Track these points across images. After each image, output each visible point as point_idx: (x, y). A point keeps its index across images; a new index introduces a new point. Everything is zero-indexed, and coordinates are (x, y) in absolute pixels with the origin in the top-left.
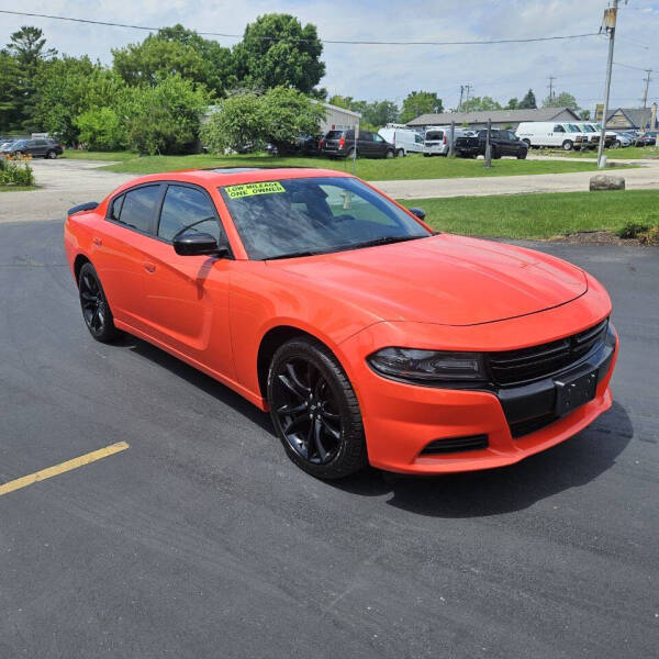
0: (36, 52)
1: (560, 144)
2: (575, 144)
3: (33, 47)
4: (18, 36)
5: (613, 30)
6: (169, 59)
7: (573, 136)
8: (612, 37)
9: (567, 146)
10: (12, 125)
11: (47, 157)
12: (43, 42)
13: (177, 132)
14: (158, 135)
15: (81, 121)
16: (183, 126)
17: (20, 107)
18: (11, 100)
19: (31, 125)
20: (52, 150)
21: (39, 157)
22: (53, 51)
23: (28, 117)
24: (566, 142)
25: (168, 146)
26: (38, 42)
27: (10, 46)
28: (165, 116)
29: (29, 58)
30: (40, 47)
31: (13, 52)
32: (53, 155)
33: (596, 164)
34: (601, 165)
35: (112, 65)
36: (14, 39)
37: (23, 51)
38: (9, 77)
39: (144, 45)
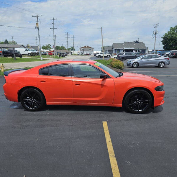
1: (27, 54)
2: (31, 54)
5: (38, 28)
7: (30, 52)
8: (38, 29)
9: (29, 55)
24: (29, 53)
33: (40, 59)
34: (42, 59)
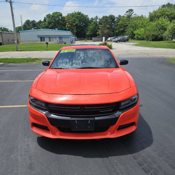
0: (131, 15)
3: (130, 14)
4: (128, 12)
6: (165, 13)
10: (122, 34)
11: (125, 42)
12: (133, 12)
13: (159, 34)
14: (153, 35)
15: (135, 32)
16: (161, 33)
17: (124, 29)
18: (123, 28)
19: (126, 34)
20: (126, 40)
21: (123, 42)
22: (135, 14)
23: (125, 32)
25: (155, 38)
26: (132, 13)
27: (125, 14)
28: (157, 30)
29: (129, 17)
30: (132, 14)
31: (126, 16)
32: (126, 41)
35: (148, 17)
36: (126, 13)
37: (128, 15)
38: (123, 22)
39: (158, 10)
